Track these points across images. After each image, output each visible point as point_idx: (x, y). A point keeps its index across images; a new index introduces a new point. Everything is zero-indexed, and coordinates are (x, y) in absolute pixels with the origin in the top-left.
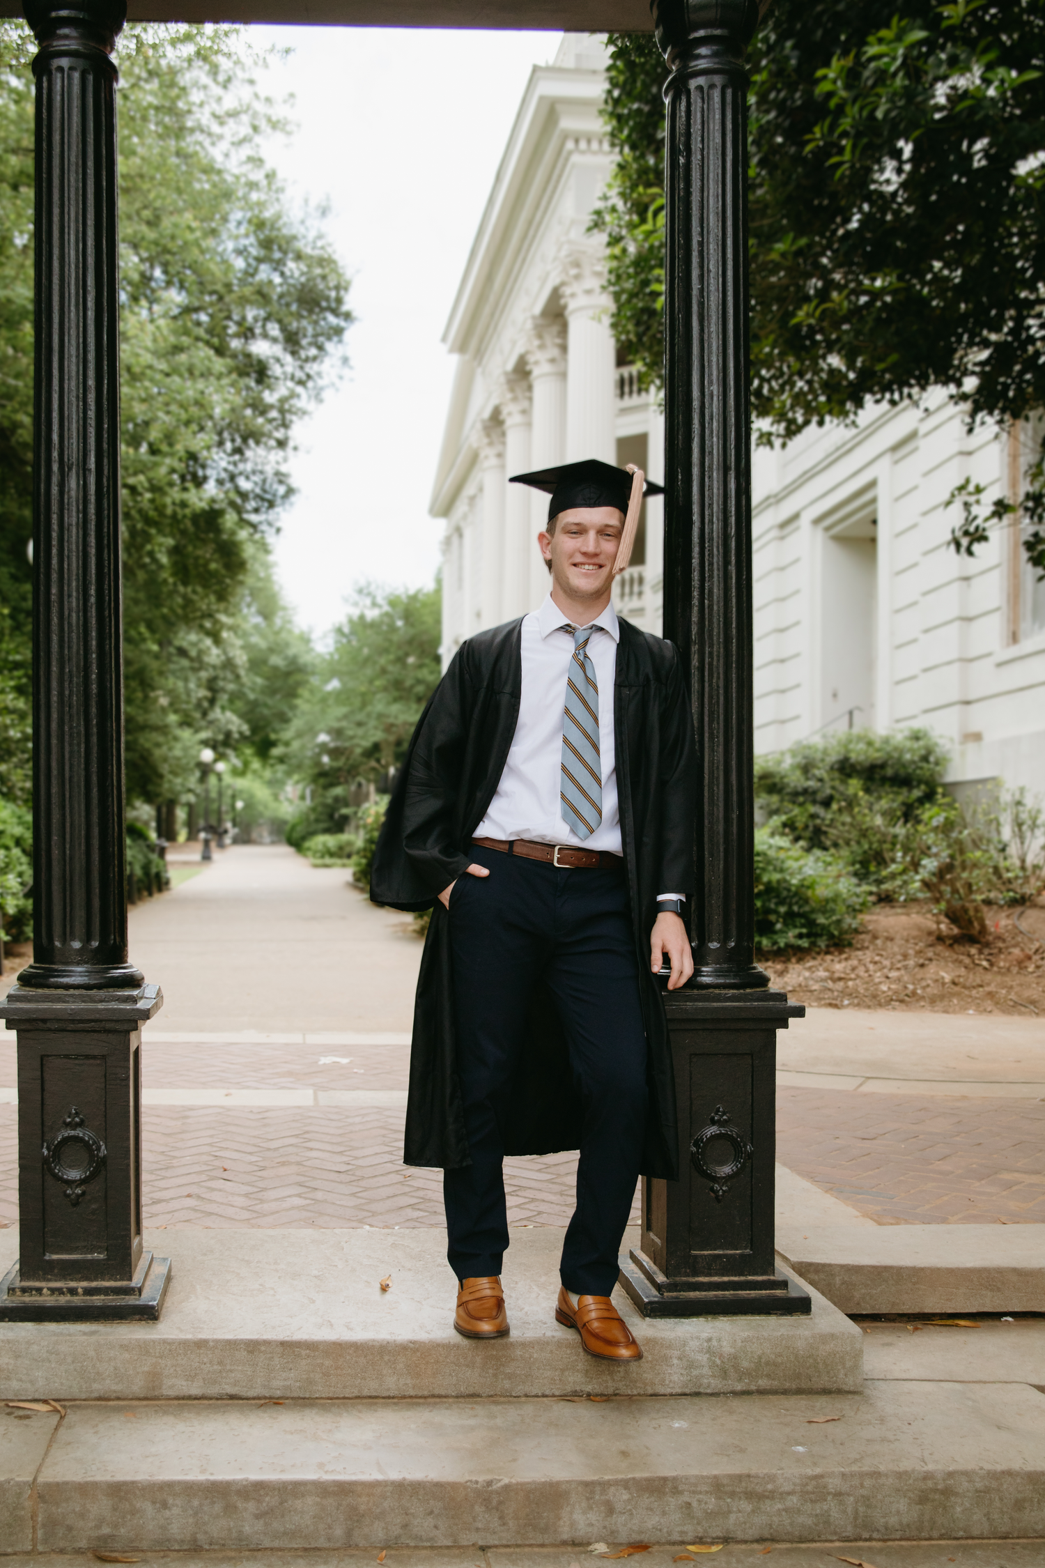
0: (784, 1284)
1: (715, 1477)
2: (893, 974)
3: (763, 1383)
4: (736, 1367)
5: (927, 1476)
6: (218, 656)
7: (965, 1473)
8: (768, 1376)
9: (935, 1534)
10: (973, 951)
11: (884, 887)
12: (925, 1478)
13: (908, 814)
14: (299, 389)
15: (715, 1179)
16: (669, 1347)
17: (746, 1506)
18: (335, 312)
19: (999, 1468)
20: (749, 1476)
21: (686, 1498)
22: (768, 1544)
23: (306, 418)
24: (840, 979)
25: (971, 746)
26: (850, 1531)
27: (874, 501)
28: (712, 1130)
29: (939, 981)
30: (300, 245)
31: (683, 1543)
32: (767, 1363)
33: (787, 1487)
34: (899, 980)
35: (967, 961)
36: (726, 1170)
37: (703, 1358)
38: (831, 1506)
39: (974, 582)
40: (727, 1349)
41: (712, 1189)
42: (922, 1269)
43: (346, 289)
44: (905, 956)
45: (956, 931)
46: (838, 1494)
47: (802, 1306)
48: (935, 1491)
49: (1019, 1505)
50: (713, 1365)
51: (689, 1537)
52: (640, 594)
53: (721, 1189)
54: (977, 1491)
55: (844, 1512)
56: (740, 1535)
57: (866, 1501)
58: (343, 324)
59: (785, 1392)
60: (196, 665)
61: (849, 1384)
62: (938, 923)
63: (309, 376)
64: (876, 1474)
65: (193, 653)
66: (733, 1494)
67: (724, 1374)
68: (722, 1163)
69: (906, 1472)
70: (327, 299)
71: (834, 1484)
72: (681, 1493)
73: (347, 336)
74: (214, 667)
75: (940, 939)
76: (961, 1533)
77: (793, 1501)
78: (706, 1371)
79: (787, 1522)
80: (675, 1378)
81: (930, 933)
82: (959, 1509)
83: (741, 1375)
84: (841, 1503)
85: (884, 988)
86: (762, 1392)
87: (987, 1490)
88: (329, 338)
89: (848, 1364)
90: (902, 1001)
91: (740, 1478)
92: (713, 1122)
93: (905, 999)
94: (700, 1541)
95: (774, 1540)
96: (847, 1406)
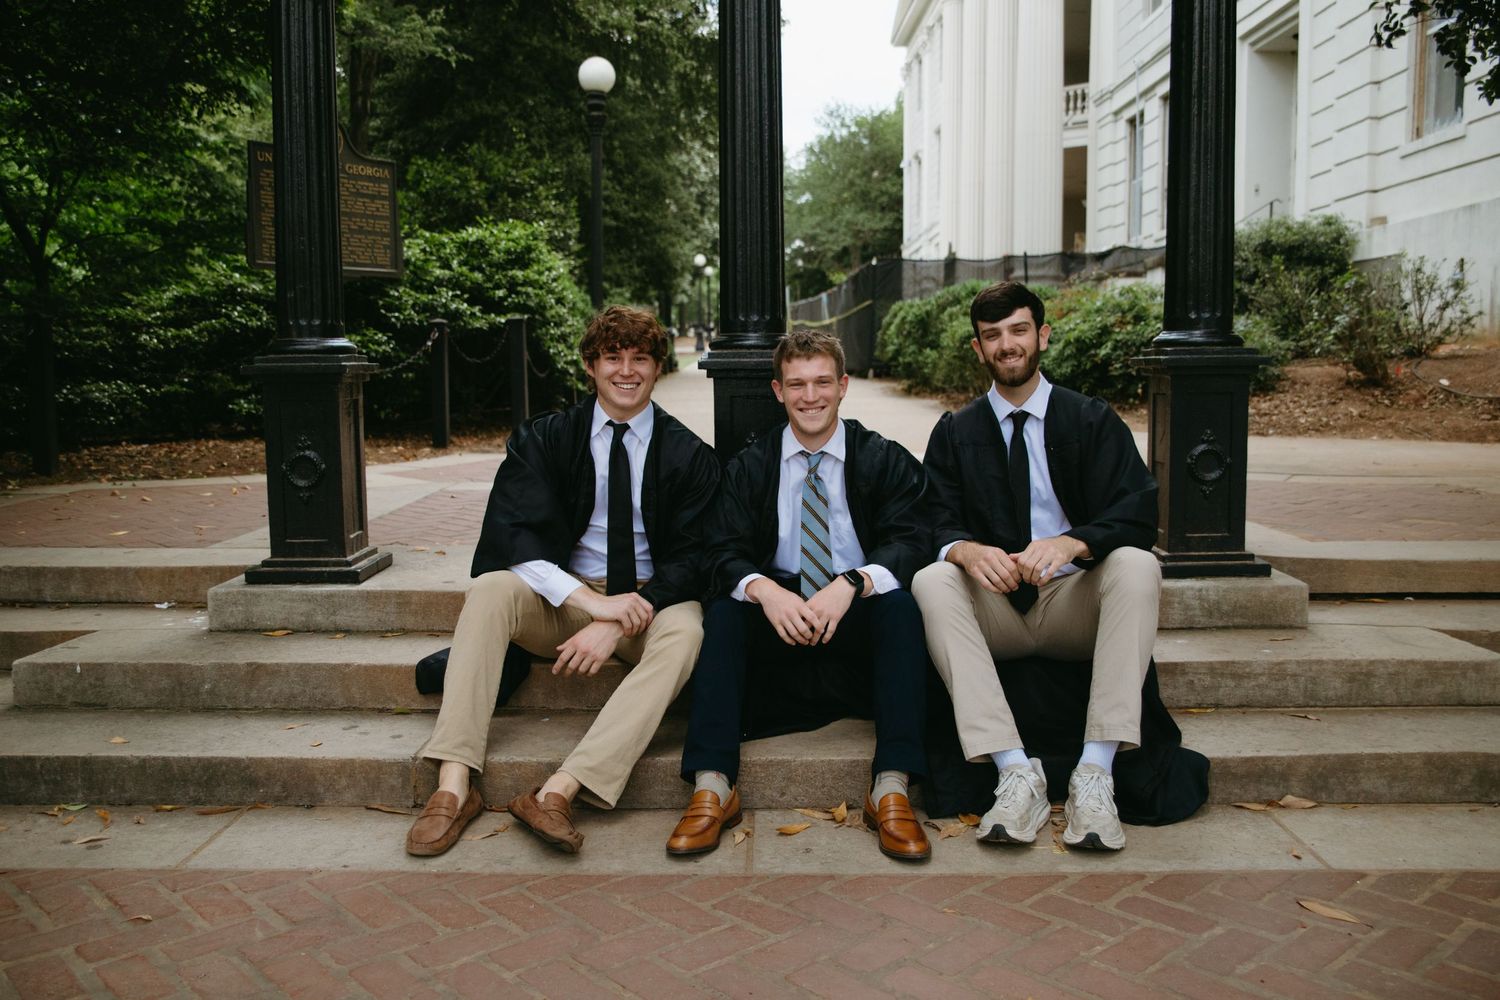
0: (1252, 557)
1: (1211, 663)
2: (1310, 410)
3: (1237, 621)
4: (1219, 609)
5: (1356, 664)
6: (706, 173)
7: (1382, 662)
8: (1241, 616)
9: (1360, 703)
10: (1377, 393)
11: (1302, 343)
12: (1353, 665)
13: (1323, 284)
15: (1204, 482)
16: (1172, 595)
17: (1232, 684)
19: (1405, 659)
20: (1233, 662)
21: (1190, 677)
22: (1244, 709)
24: (1266, 414)
25: (1377, 229)
26: (1301, 700)
27: (1296, 16)
28: (1202, 447)
29: (1350, 416)
31: (1188, 707)
32: (1240, 607)
33: (1259, 670)
34: (1315, 414)
35: (1372, 400)
36: (1213, 475)
37: (1196, 603)
38: (1289, 683)
39: (1383, 85)
40: (1213, 597)
41: (1202, 491)
42: (1347, 561)
44: (1320, 397)
45: (1362, 377)
46: (1294, 675)
47: (1263, 571)
48: (1361, 673)
49: (1419, 684)
50: (1202, 608)
51: (1191, 704)
52: (1082, 108)
53: (1208, 489)
54: (1390, 674)
55: (1297, 687)
56: (1226, 702)
57: (1313, 681)
59: (1253, 627)
60: (688, 182)
61: (1300, 622)
62: (1348, 370)
64: (1320, 662)
65: (685, 172)
66: (1222, 675)
67: (1210, 614)
68: (1211, 471)
69: (1341, 661)
71: (1291, 668)
72: (1187, 673)
74: (703, 183)
75: (1349, 383)
76: (1377, 703)
77: (1263, 679)
78: (1198, 612)
79: (1258, 694)
80: (1176, 617)
81: (1340, 380)
82: (1376, 686)
83: (1222, 615)
84: (1296, 681)
85: (1302, 421)
86: (1237, 627)
87: (1397, 674)
89: (1298, 608)
90: (1317, 430)
91: (1227, 664)
92: (1203, 442)
93: (1320, 429)
94: (1199, 706)
95: (1249, 706)
96: (1297, 634)
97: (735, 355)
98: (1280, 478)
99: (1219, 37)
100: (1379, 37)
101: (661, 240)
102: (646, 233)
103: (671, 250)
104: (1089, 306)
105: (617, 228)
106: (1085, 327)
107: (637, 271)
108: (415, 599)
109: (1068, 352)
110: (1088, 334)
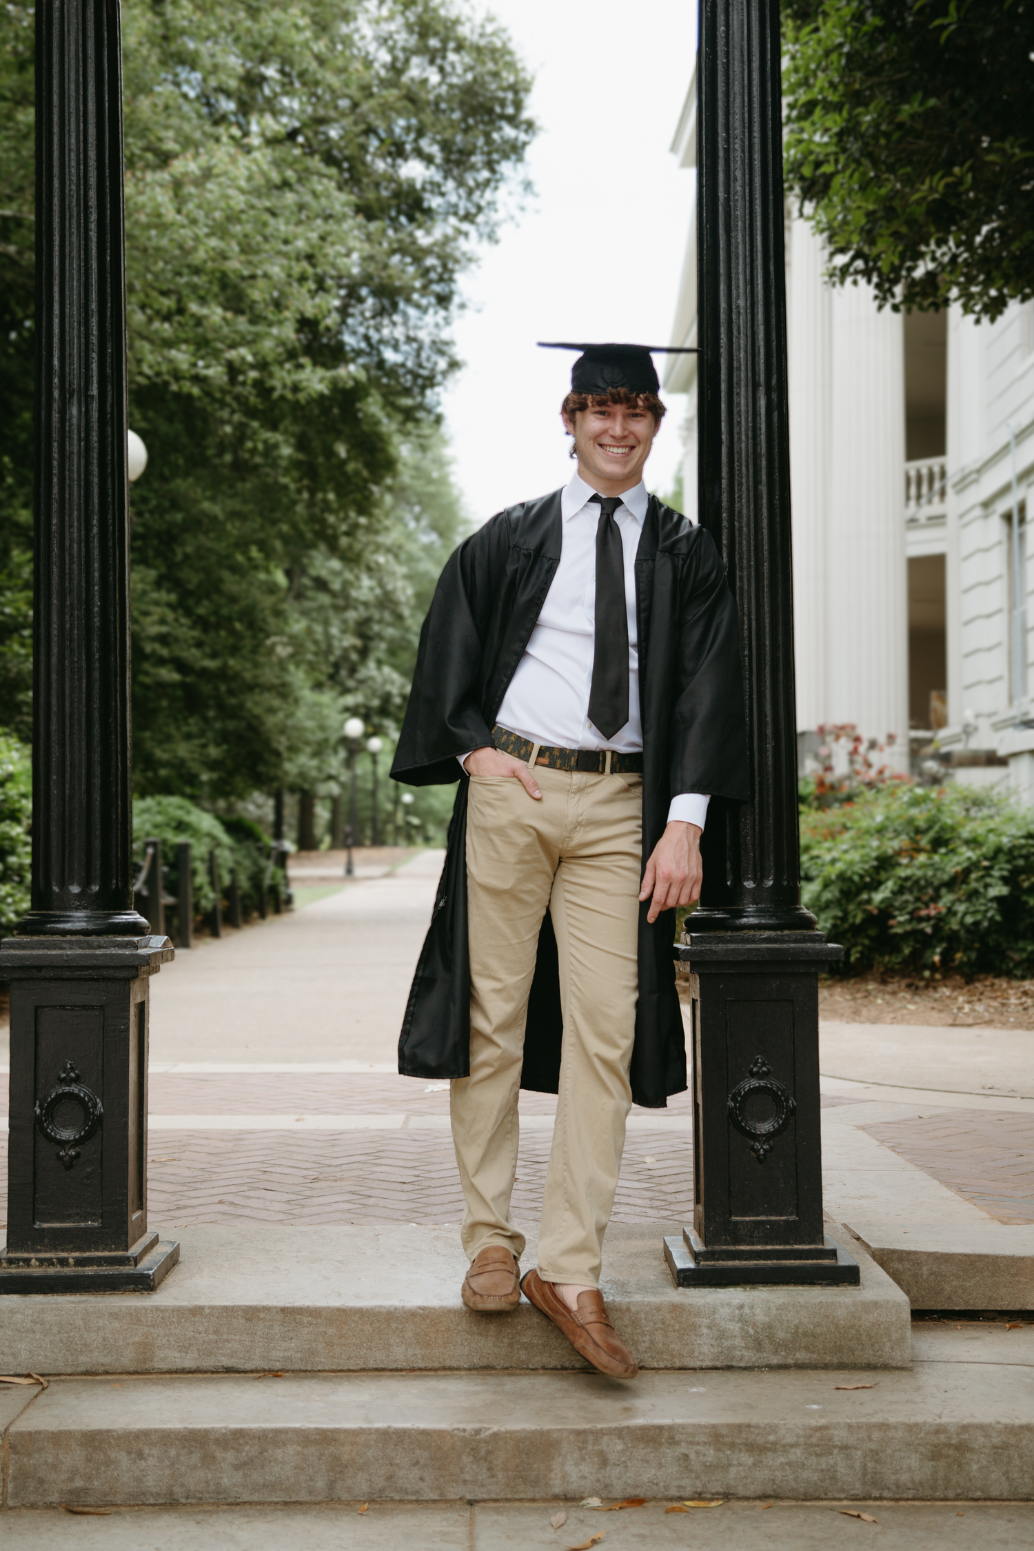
0: (833, 1254)
1: (714, 1426)
3: (802, 1356)
4: (771, 1338)
5: (939, 1430)
6: (371, 589)
7: (981, 1427)
8: (807, 1348)
9: (951, 1494)
12: (937, 1432)
14: (465, 226)
15: (755, 1137)
16: (698, 1314)
17: (748, 1459)
18: (512, 120)
19: (1017, 1422)
20: (749, 1426)
21: (683, 1449)
22: (771, 1502)
23: (473, 266)
26: (858, 1489)
30: (464, 31)
31: (681, 1499)
32: (805, 1334)
33: (790, 1439)
36: (765, 1127)
37: (735, 1327)
38: (837, 1459)
40: (761, 1318)
41: (753, 1149)
42: (1022, 1259)
43: (527, 90)
46: (844, 1448)
47: (850, 1276)
48: (949, 1446)
50: (746, 1335)
51: (687, 1493)
52: (943, 493)
53: (761, 1147)
54: (994, 1447)
55: (852, 1467)
56: (741, 1491)
57: (875, 1455)
58: (523, 137)
59: (826, 1367)
60: (341, 602)
61: (897, 1357)
63: (480, 209)
64: (884, 1426)
65: (336, 585)
66: (732, 1446)
67: (758, 1346)
68: (762, 1119)
69: (916, 1425)
70: (503, 103)
71: (840, 1436)
72: (678, 1443)
73: (529, 153)
74: (366, 604)
76: (978, 1494)
77: (796, 1455)
78: (738, 1342)
79: (791, 1477)
80: (705, 1349)
82: (975, 1467)
83: (778, 1346)
84: (848, 1457)
86: (800, 1367)
87: (1005, 1446)
88: (506, 157)
89: (895, 1336)
91: (739, 1427)
92: (753, 1075)
94: (699, 1496)
95: (777, 1497)
96: (885, 1379)
97: (42, 945)
101: (254, 704)
102: (231, 693)
103: (271, 721)
104: (864, 824)
105: (182, 685)
106: (855, 856)
107: (214, 752)
109: (827, 895)
110: (858, 868)
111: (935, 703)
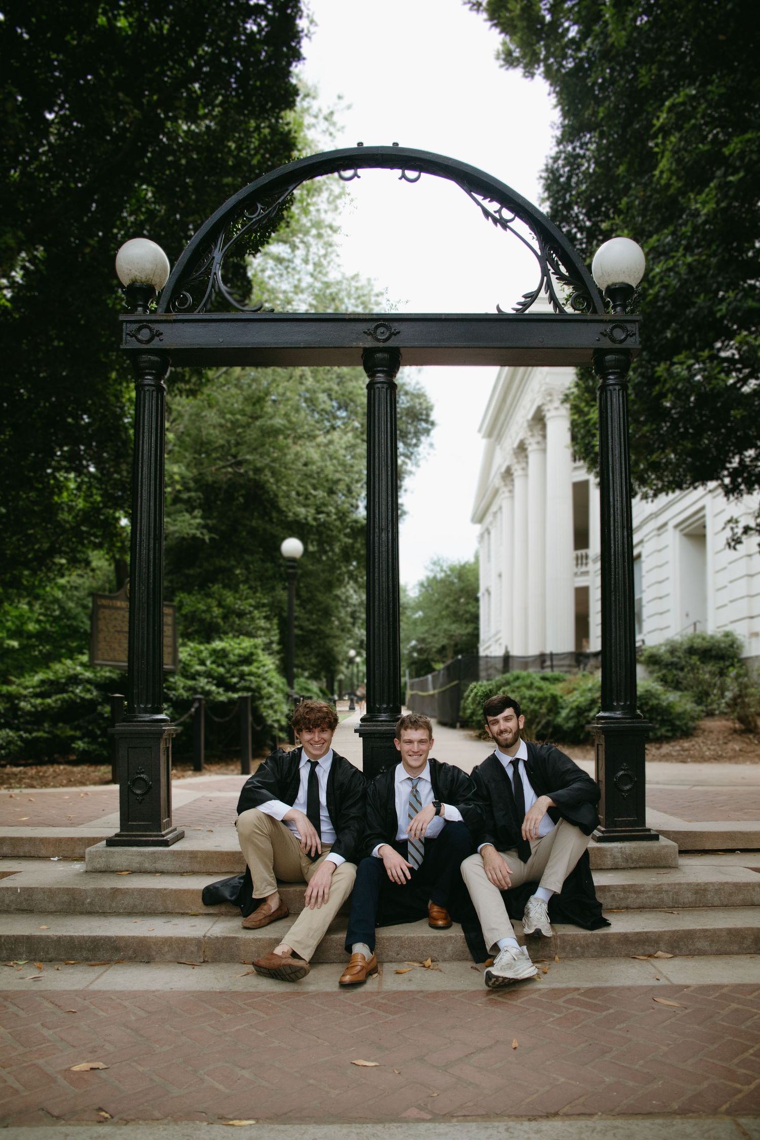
0: (649, 830)
1: (623, 885)
2: (712, 747)
3: (641, 864)
4: (631, 858)
5: (698, 884)
7: (712, 883)
8: (643, 861)
9: (701, 905)
10: (751, 736)
11: (710, 708)
13: (722, 673)
14: (407, 461)
15: (623, 791)
17: (634, 896)
18: (426, 421)
19: (724, 881)
20: (635, 885)
21: (613, 893)
22: (642, 909)
23: (412, 476)
24: (686, 750)
25: (754, 640)
26: (671, 904)
27: (704, 516)
28: (621, 773)
29: (734, 750)
30: (407, 388)
31: (611, 909)
32: (643, 856)
33: (648, 889)
34: (714, 750)
35: (747, 741)
36: (628, 787)
37: (619, 855)
38: (664, 895)
39: (754, 557)
40: (628, 852)
41: (622, 795)
43: (431, 410)
44: (718, 739)
45: (743, 727)
46: (666, 891)
47: (655, 838)
48: (701, 889)
49: (731, 894)
50: (622, 858)
51: (614, 908)
52: (587, 564)
53: (625, 795)
54: (716, 890)
55: (669, 897)
56: (632, 906)
57: (677, 893)
58: (430, 427)
59: (650, 868)
60: (345, 605)
61: (673, 865)
62: (734, 723)
63: (412, 453)
64: (680, 884)
65: (343, 598)
66: (629, 892)
67: (627, 861)
68: (626, 785)
70: (421, 414)
71: (665, 888)
72: (611, 891)
73: (433, 433)
74: (354, 605)
75: (735, 731)
76: (710, 905)
77: (651, 894)
78: (620, 860)
79: (648, 901)
80: (609, 863)
81: (731, 729)
82: (709, 896)
83: (634, 861)
84: (668, 894)
85: (707, 753)
86: (641, 868)
87: (719, 889)
88: (423, 434)
89: (672, 857)
90: (715, 759)
91: (632, 886)
92: (622, 770)
93: (717, 758)
94: (618, 908)
95: (644, 908)
96: (672, 870)
97: (374, 726)
98: (686, 788)
99: (624, 562)
100: (729, 545)
101: (329, 643)
102: (320, 639)
103: (336, 649)
104: (584, 687)
105: (302, 636)
106: (582, 699)
107: (314, 661)
108: (199, 855)
109: (572, 714)
110: (584, 704)
111: (584, 643)
